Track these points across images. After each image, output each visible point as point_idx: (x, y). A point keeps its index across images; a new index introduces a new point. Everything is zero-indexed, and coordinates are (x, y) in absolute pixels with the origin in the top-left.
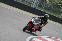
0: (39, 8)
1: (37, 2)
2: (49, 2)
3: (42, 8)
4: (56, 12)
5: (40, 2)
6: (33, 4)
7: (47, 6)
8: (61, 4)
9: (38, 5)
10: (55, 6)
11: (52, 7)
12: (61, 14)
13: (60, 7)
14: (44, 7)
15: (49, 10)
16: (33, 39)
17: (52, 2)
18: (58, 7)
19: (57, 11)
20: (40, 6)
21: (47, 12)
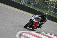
0: (28, 5)
3: (31, 5)
4: (43, 9)
6: (22, 1)
7: (36, 3)
8: (48, 2)
9: (27, 2)
10: (43, 3)
11: (40, 4)
12: (48, 11)
13: (47, 4)
14: (32, 4)
15: (37, 7)
16: (22, 34)
18: (45, 4)
19: (44, 7)
20: (29, 3)
21: (35, 8)
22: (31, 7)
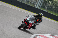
0: (42, 9)
1: (40, 3)
2: (52, 3)
3: (45, 8)
4: (57, 12)
5: (43, 3)
6: (37, 5)
7: (50, 7)
10: (57, 6)
11: (54, 7)
14: (47, 8)
15: (52, 10)
16: (37, 37)
17: (54, 3)
20: (43, 7)
21: (49, 12)
22: (45, 11)
